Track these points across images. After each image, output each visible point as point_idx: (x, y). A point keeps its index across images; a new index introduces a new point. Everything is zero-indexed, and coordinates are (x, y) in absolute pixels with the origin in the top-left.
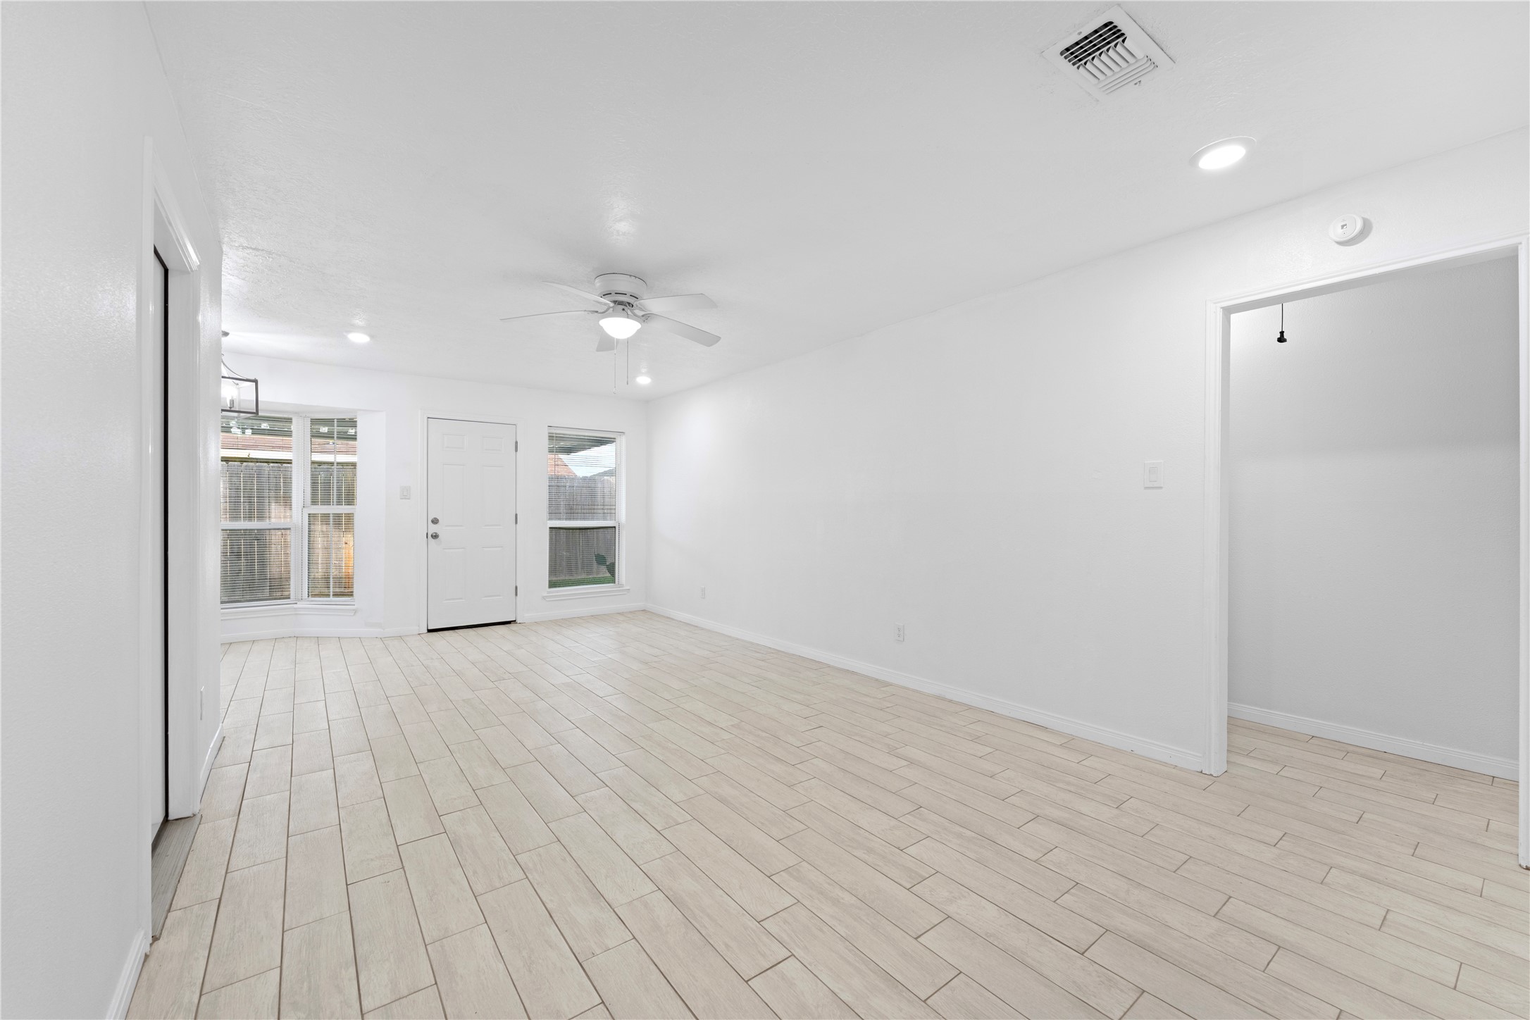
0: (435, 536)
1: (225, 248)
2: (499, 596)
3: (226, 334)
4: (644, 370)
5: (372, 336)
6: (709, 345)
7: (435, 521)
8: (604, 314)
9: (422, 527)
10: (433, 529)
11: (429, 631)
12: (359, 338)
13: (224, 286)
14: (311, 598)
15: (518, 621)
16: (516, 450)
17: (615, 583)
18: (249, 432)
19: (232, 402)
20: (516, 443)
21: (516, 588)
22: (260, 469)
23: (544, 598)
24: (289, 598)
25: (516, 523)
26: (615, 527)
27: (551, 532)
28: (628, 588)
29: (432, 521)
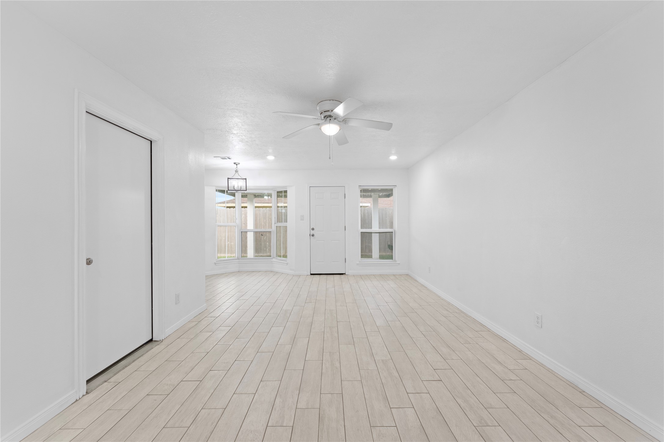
0: (313, 235)
2: (338, 262)
4: (393, 152)
5: (275, 157)
6: (389, 129)
7: (313, 229)
9: (308, 232)
10: (312, 232)
11: (311, 274)
12: (271, 158)
14: (277, 258)
15: (346, 274)
16: (345, 198)
17: (392, 259)
19: (241, 187)
20: (345, 195)
21: (346, 259)
23: (358, 264)
24: (271, 256)
25: (345, 230)
26: (392, 232)
27: (361, 234)
28: (399, 263)
29: (312, 229)
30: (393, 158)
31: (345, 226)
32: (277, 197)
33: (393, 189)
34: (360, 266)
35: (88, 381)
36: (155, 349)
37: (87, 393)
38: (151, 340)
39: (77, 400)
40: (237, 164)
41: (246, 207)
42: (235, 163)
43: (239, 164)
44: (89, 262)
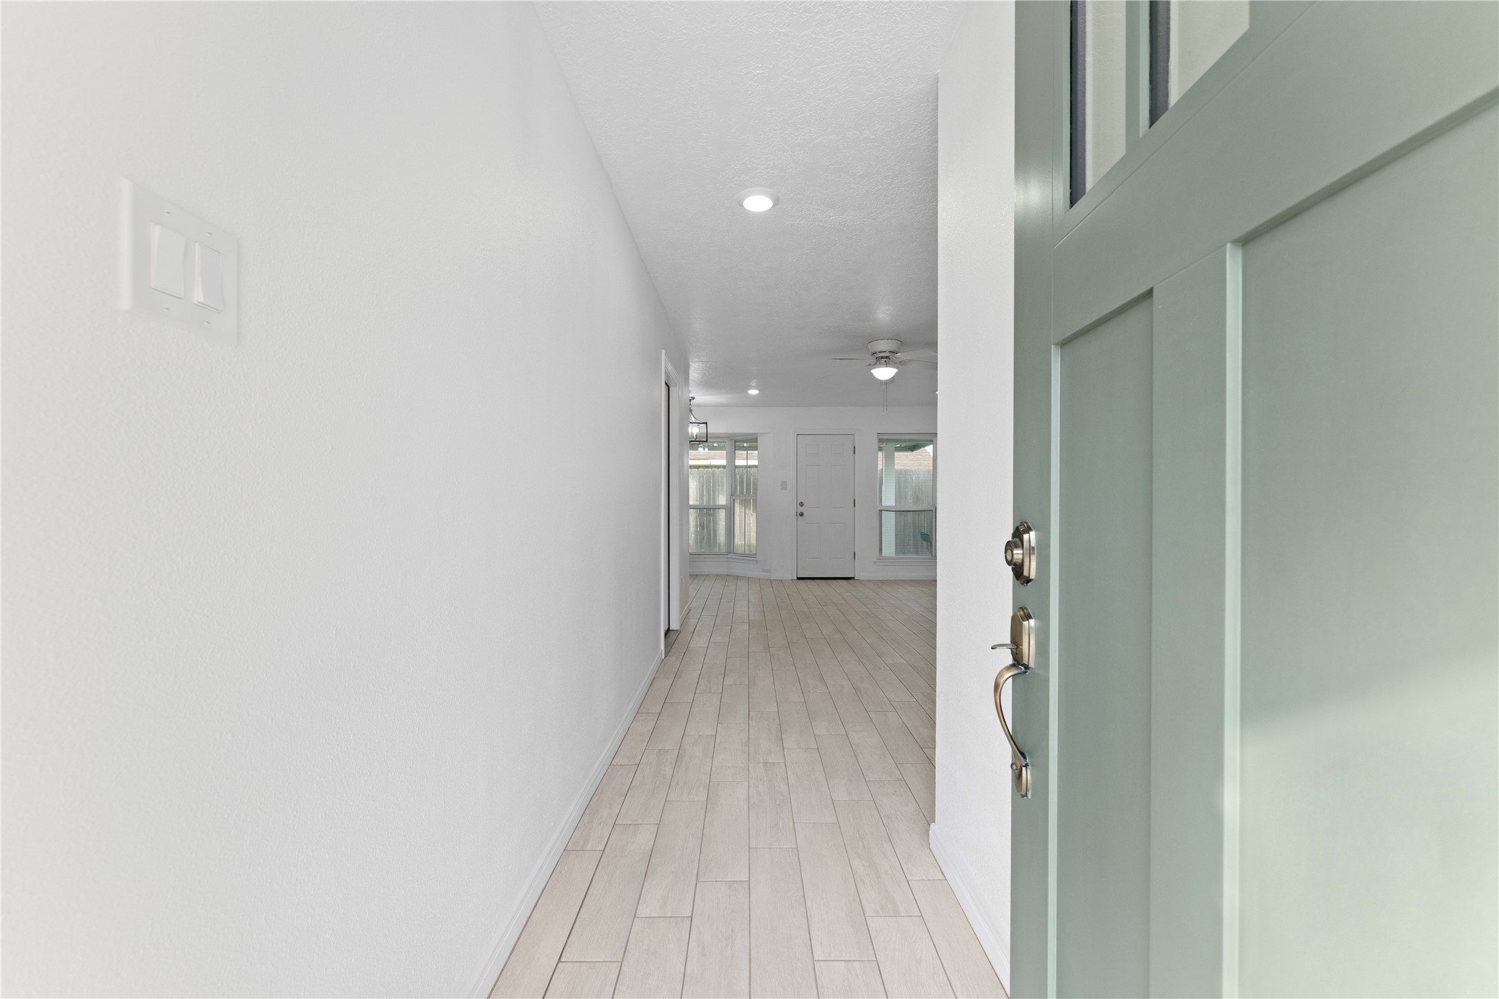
0: (802, 515)
1: (690, 363)
3: (694, 398)
5: (760, 390)
8: (874, 365)
9: (793, 508)
10: (801, 509)
11: (798, 578)
12: (754, 392)
13: (690, 378)
15: (856, 578)
16: (854, 453)
18: (706, 449)
20: (854, 447)
21: (855, 553)
22: (713, 474)
23: (875, 563)
25: (855, 506)
26: (933, 510)
27: (881, 513)
31: (855, 500)
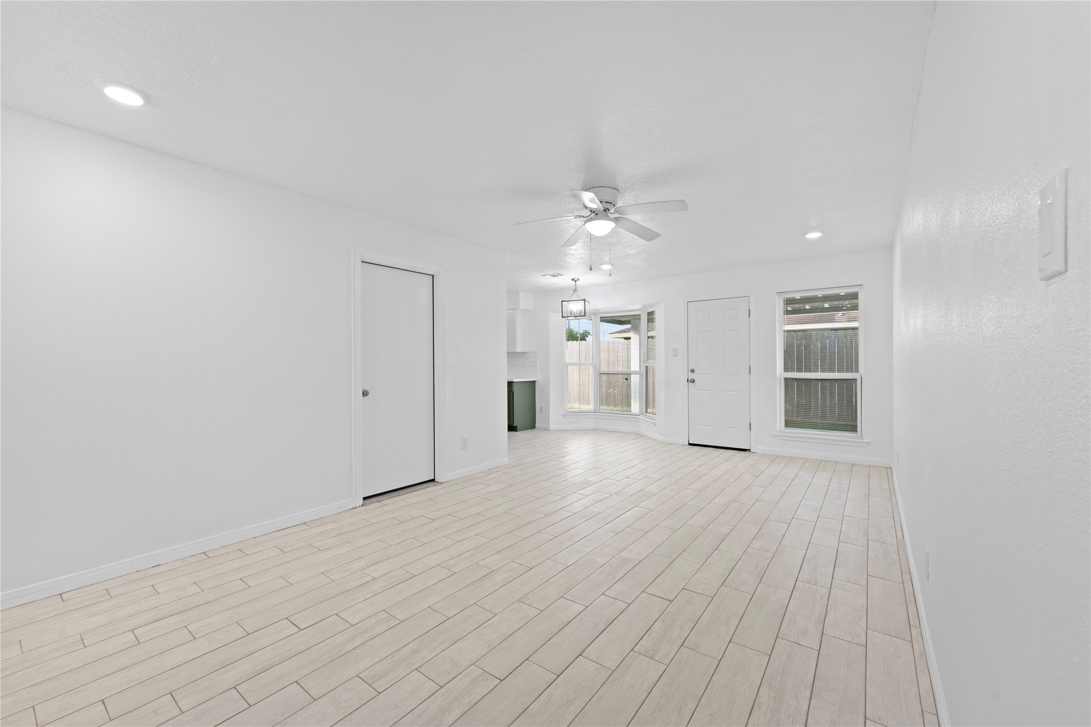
0: (693, 381)
4: (811, 225)
9: (684, 375)
10: (692, 376)
11: (690, 444)
15: (751, 451)
17: (856, 431)
21: (750, 424)
25: (750, 373)
26: (856, 380)
28: (869, 441)
29: (691, 371)
30: (813, 236)
31: (750, 367)
32: (648, 322)
33: (858, 292)
34: (778, 439)
35: (365, 499)
36: (431, 489)
37: (362, 505)
38: (433, 480)
39: (354, 508)
40: (575, 281)
41: (629, 338)
42: (573, 280)
43: (578, 279)
44: (365, 393)
